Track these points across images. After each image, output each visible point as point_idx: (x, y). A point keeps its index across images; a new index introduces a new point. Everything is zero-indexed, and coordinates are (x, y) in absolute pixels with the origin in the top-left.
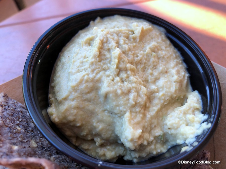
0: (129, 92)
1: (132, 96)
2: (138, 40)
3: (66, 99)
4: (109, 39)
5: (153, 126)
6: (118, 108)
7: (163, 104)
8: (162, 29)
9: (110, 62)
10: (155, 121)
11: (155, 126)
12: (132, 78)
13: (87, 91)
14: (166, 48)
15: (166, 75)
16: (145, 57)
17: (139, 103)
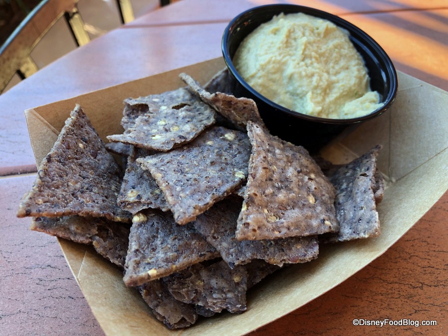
0: (313, 75)
1: (315, 79)
2: (322, 36)
3: (253, 77)
4: (296, 29)
5: (331, 110)
6: (300, 89)
7: (342, 93)
8: (346, 32)
9: (296, 49)
10: (333, 107)
11: (333, 112)
12: (316, 65)
13: (273, 71)
14: (349, 48)
15: (347, 71)
16: (328, 51)
17: (321, 86)
